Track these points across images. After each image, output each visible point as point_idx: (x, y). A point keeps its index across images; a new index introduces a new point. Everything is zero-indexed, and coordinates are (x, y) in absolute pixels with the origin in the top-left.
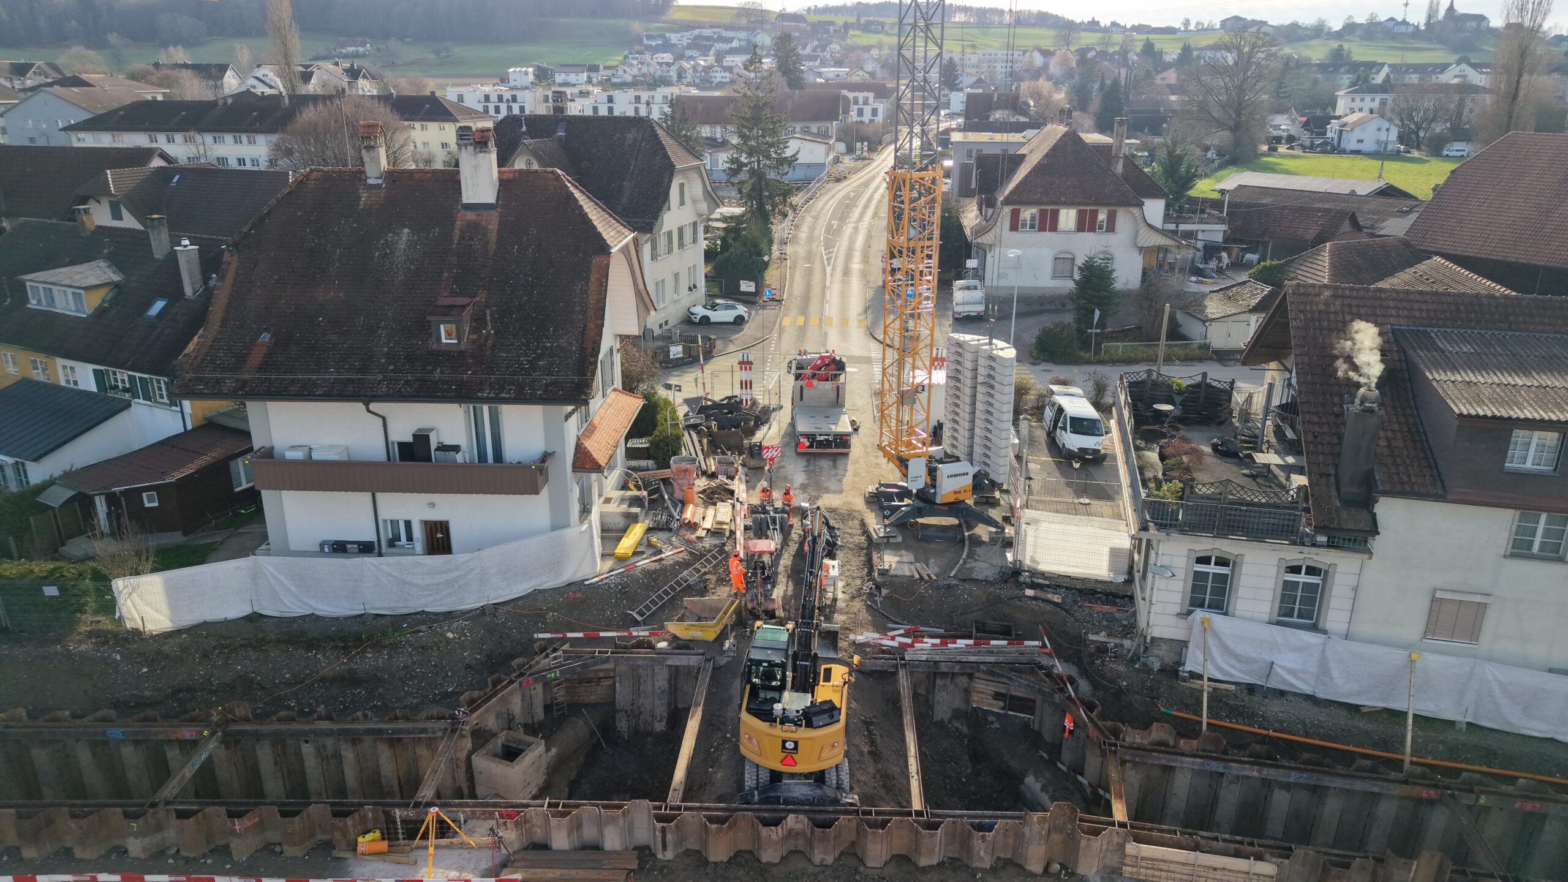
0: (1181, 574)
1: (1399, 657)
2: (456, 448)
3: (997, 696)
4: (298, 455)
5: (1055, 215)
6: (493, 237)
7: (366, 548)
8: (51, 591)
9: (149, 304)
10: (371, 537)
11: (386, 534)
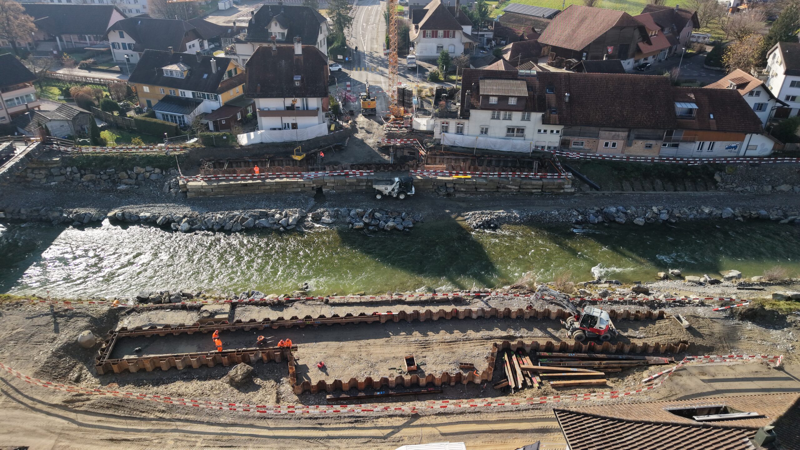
0: (439, 126)
1: (474, 138)
2: (299, 107)
3: (408, 152)
4: (267, 109)
5: (437, 32)
6: (302, 62)
7: (280, 129)
8: (225, 138)
9: (203, 76)
10: (281, 127)
11: (284, 126)
